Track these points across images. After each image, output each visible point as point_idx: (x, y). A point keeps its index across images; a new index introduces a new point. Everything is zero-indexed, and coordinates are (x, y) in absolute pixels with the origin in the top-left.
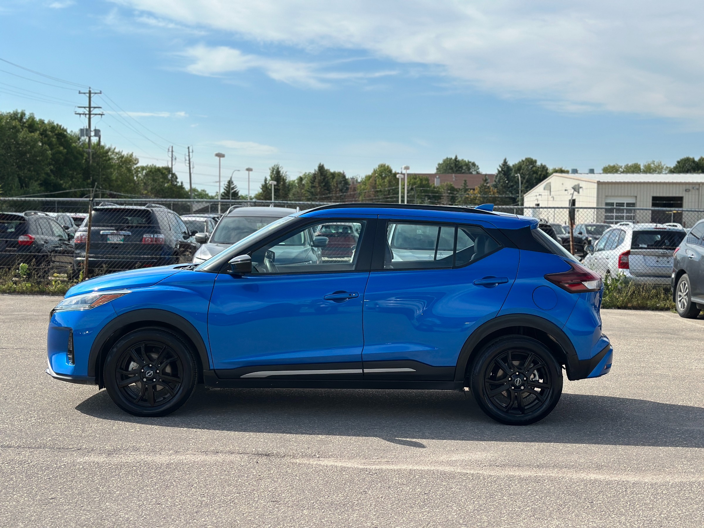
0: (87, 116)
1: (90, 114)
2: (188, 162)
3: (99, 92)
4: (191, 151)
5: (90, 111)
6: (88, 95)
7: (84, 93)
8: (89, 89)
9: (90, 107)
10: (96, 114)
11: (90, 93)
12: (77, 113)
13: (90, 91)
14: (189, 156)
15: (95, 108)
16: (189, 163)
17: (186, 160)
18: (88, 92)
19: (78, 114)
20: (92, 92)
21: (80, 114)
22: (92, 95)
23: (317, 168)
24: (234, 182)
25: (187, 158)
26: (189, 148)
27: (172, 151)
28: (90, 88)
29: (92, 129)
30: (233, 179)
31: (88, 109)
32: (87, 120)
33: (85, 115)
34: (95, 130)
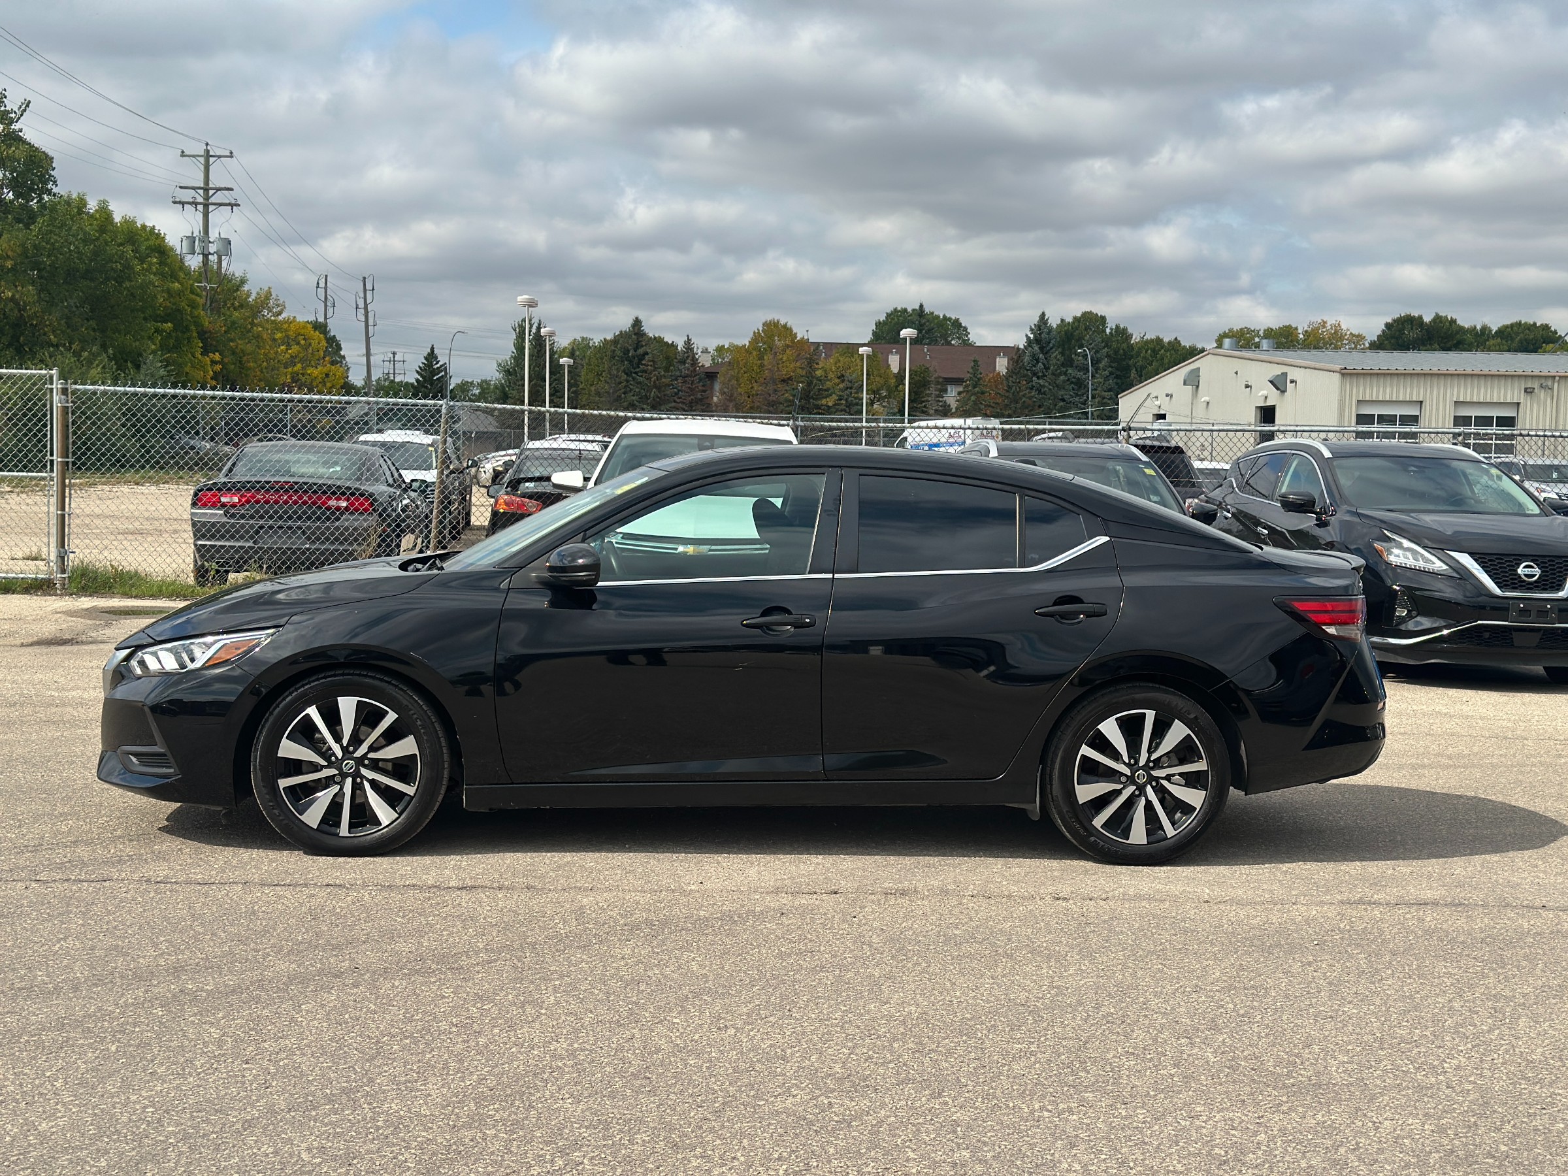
0: (200, 208)
1: (206, 206)
2: (362, 311)
3: (226, 153)
4: (369, 287)
5: (207, 198)
6: (202, 160)
8: (205, 148)
9: (206, 190)
10: (220, 205)
11: (207, 155)
12: (178, 200)
13: (208, 151)
14: (365, 298)
15: (218, 189)
16: (366, 316)
17: (358, 307)
18: (202, 153)
19: (180, 202)
20: (211, 153)
21: (183, 204)
22: (212, 160)
24: (442, 360)
25: (361, 305)
26: (364, 278)
27: (326, 289)
28: (207, 144)
29: (213, 235)
30: (437, 352)
31: (201, 192)
32: (200, 216)
33: (195, 204)
34: (219, 240)
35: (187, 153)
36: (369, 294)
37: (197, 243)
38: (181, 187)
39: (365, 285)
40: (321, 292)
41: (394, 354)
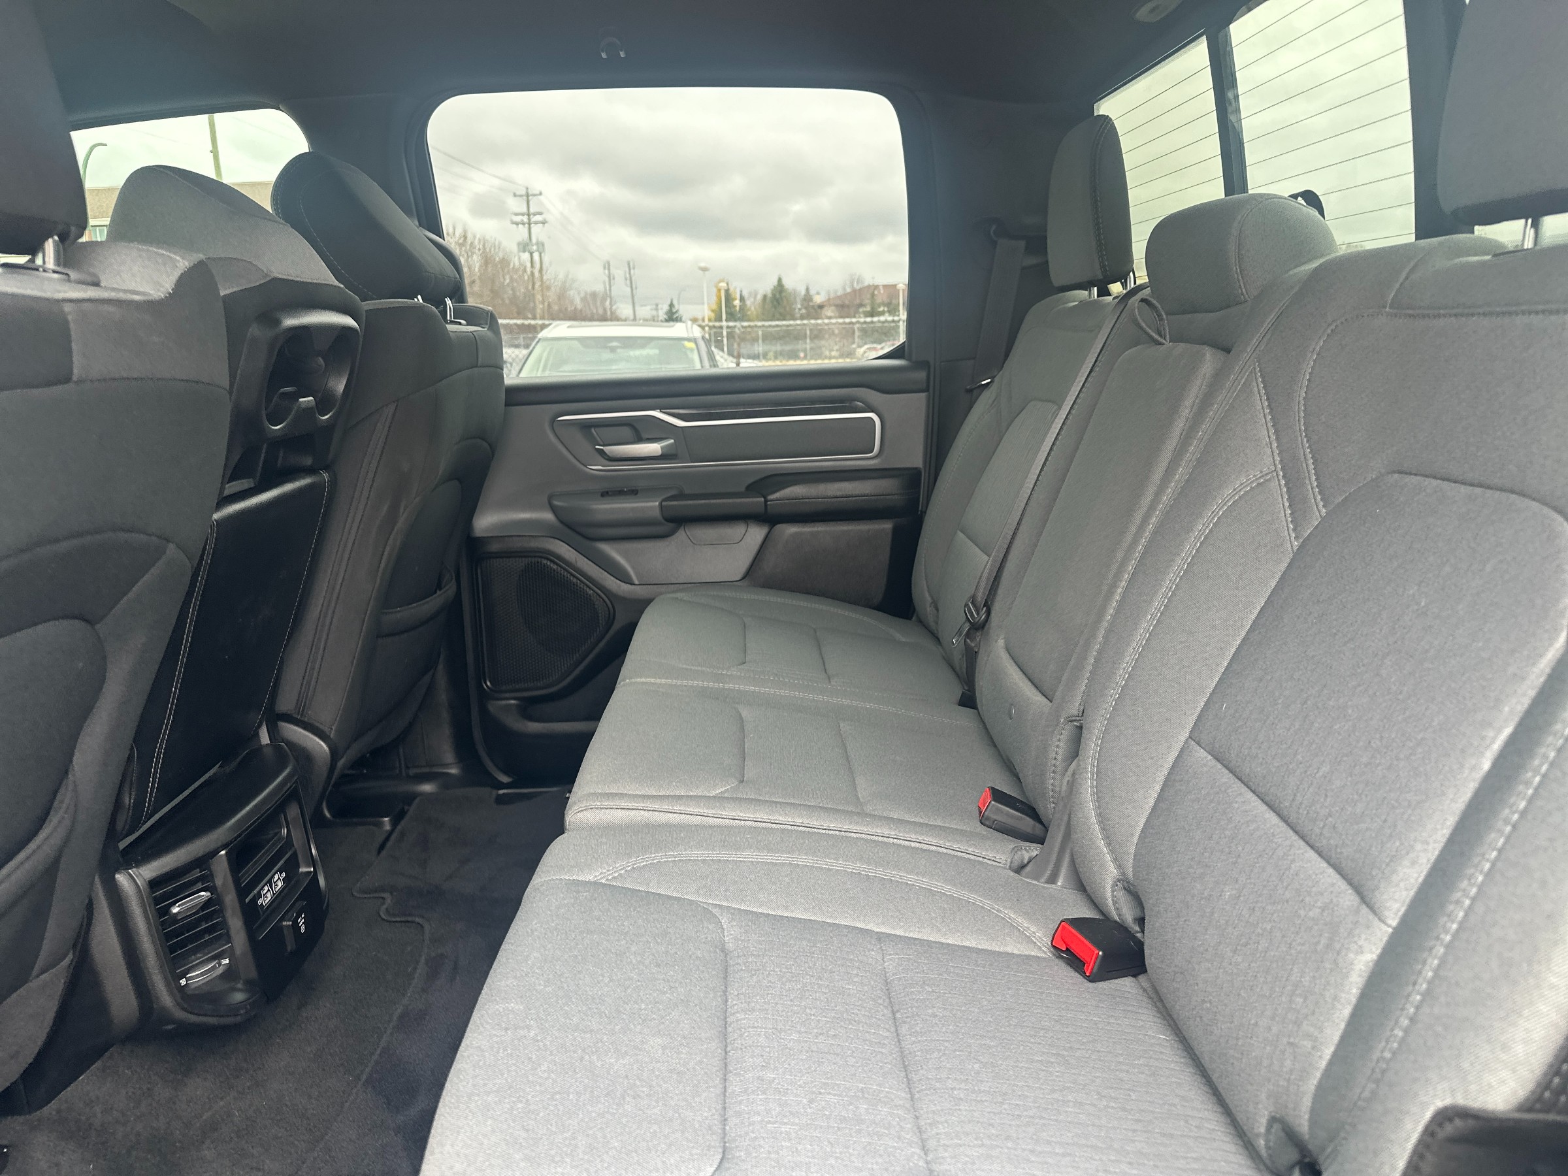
0: (527, 225)
1: (529, 224)
2: (628, 282)
3: (538, 193)
4: (631, 266)
5: (529, 219)
6: (525, 198)
7: (521, 196)
8: (525, 190)
9: (529, 215)
10: (536, 223)
11: (528, 195)
12: (514, 221)
13: (528, 192)
14: (630, 274)
15: (535, 215)
16: (631, 283)
17: (626, 279)
18: (524, 192)
19: (515, 223)
20: (530, 193)
21: (517, 224)
22: (530, 198)
23: (776, 283)
24: (676, 306)
25: (628, 276)
26: (629, 264)
27: (609, 269)
28: (527, 189)
29: (534, 241)
30: (675, 303)
31: (526, 216)
32: (526, 230)
33: (523, 224)
34: (537, 244)
35: (518, 193)
36: (632, 270)
37: (524, 247)
38: (517, 214)
39: (629, 266)
40: (607, 271)
41: (657, 305)
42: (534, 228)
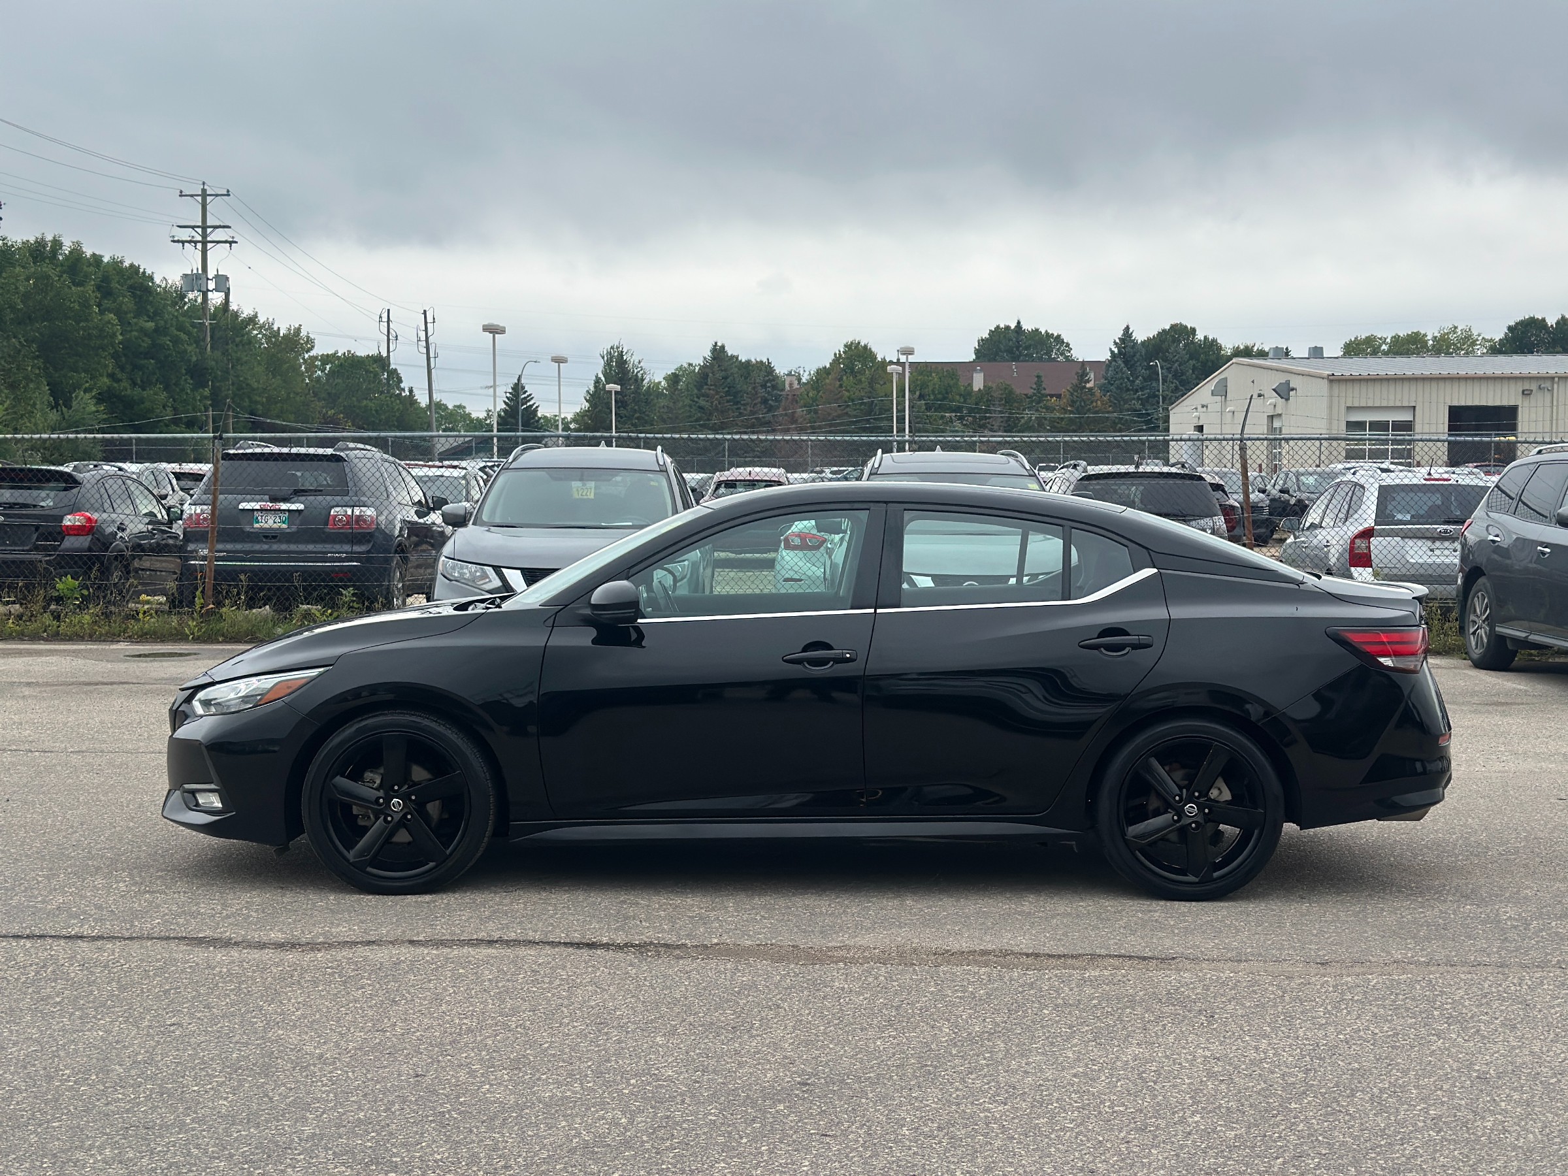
0: (199, 246)
1: (204, 243)
2: (424, 344)
3: (224, 191)
4: (430, 319)
5: (204, 235)
6: (199, 199)
8: (201, 187)
9: (204, 227)
10: (218, 242)
11: (204, 195)
12: (176, 239)
13: (204, 190)
14: (426, 330)
15: (215, 227)
16: (427, 346)
17: (419, 340)
18: (199, 192)
19: (178, 241)
20: (209, 192)
21: (183, 242)
22: (209, 199)
23: (708, 354)
24: (527, 389)
26: (425, 311)
27: (389, 321)
28: (204, 183)
29: (211, 273)
31: (199, 230)
32: (199, 255)
33: (193, 242)
34: (217, 277)
35: (185, 192)
36: (430, 326)
37: (195, 280)
39: (425, 317)
40: (384, 326)
42: (214, 253)
